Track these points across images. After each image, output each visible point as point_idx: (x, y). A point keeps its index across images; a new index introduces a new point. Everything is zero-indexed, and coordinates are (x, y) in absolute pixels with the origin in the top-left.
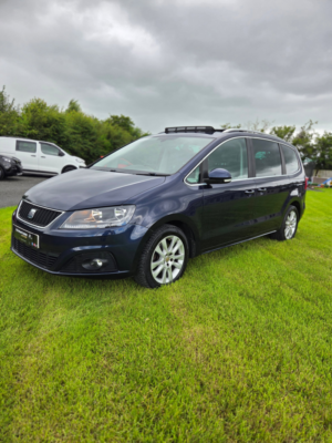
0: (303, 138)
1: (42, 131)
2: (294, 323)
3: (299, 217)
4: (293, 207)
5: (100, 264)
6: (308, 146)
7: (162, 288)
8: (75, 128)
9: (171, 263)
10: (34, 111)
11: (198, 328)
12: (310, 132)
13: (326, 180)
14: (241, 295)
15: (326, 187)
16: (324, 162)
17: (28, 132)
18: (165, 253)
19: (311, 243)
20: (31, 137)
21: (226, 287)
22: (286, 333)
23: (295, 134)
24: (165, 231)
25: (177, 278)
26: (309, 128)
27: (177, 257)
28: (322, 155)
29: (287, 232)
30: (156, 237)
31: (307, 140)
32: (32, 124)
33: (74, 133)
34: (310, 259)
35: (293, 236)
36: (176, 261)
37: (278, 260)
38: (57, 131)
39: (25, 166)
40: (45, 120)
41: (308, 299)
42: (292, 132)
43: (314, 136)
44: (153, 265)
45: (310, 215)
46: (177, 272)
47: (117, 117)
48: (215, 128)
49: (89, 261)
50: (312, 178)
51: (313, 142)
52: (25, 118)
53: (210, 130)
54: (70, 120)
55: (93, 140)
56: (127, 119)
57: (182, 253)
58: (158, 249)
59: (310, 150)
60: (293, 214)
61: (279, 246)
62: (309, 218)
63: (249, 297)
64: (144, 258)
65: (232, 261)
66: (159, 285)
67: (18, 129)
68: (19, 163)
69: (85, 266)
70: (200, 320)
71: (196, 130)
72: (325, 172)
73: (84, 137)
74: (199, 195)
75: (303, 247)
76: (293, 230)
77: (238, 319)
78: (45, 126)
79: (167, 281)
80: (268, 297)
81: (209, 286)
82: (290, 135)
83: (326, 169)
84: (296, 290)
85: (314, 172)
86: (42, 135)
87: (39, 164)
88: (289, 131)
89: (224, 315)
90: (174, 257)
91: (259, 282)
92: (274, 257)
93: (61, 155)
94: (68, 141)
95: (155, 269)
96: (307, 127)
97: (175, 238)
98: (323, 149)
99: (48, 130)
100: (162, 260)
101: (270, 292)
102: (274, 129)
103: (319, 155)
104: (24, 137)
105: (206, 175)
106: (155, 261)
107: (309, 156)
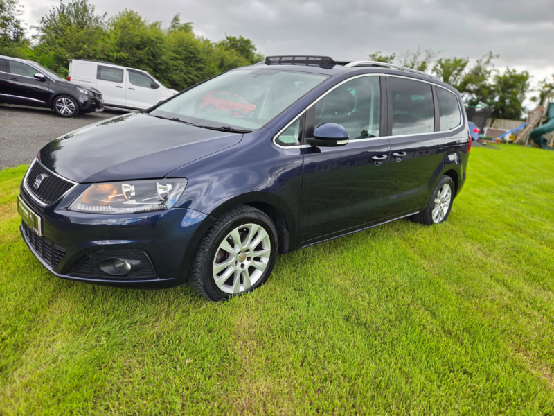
0: (478, 75)
1: (133, 54)
2: (419, 380)
3: (455, 191)
4: (448, 178)
5: (129, 266)
6: (484, 87)
7: (231, 301)
8: (176, 52)
9: (247, 263)
10: (124, 27)
11: (263, 383)
12: (488, 69)
13: (504, 133)
14: (347, 319)
15: (504, 142)
16: (502, 109)
17: (115, 55)
18: (237, 249)
19: (469, 231)
20: (119, 61)
21: (329, 303)
22: (404, 399)
23: (467, 71)
24: (236, 218)
25: (258, 285)
26: (488, 62)
27: (258, 254)
28: (502, 100)
29: (435, 212)
30: (221, 227)
31: (483, 78)
32: (121, 45)
33: (176, 59)
34: (464, 260)
35: (445, 219)
36: (257, 259)
37: (416, 257)
38: (153, 55)
39: (106, 99)
40: (138, 40)
41: (448, 333)
42: (463, 66)
43: (493, 74)
44: (216, 268)
45: (474, 185)
46: (257, 275)
47: (234, 39)
48: (335, 59)
49: (112, 262)
50: (486, 129)
51: (491, 81)
52: (113, 36)
53: (327, 63)
54: (170, 41)
55: (200, 69)
56: (248, 42)
57: (267, 248)
58: (224, 245)
59: (485, 92)
60: (447, 188)
61: (422, 234)
62: (472, 190)
63: (359, 324)
64: (201, 259)
65: (347, 257)
66: (226, 297)
67: (102, 51)
68: (100, 95)
69: (107, 269)
70: (271, 366)
71: (307, 61)
72: (503, 121)
73: (188, 65)
74: (298, 163)
75: (457, 237)
76: (445, 210)
77: (331, 368)
78: (138, 47)
79: (242, 289)
80: (386, 327)
81: (302, 302)
82: (460, 71)
83: (505, 118)
84: (433, 315)
85: (489, 121)
86: (134, 59)
87: (126, 97)
88: (460, 65)
89: (311, 359)
90: (253, 254)
91: (379, 298)
92: (410, 252)
93: (155, 86)
94: (167, 69)
95: (219, 274)
96: (484, 60)
97: (254, 227)
98: (503, 91)
99: (141, 54)
100: (232, 260)
101: (392, 317)
102: (440, 61)
103: (497, 99)
104: (109, 61)
105: (310, 132)
106: (219, 262)
107: (484, 100)
